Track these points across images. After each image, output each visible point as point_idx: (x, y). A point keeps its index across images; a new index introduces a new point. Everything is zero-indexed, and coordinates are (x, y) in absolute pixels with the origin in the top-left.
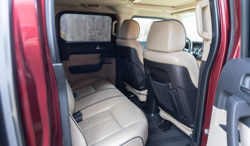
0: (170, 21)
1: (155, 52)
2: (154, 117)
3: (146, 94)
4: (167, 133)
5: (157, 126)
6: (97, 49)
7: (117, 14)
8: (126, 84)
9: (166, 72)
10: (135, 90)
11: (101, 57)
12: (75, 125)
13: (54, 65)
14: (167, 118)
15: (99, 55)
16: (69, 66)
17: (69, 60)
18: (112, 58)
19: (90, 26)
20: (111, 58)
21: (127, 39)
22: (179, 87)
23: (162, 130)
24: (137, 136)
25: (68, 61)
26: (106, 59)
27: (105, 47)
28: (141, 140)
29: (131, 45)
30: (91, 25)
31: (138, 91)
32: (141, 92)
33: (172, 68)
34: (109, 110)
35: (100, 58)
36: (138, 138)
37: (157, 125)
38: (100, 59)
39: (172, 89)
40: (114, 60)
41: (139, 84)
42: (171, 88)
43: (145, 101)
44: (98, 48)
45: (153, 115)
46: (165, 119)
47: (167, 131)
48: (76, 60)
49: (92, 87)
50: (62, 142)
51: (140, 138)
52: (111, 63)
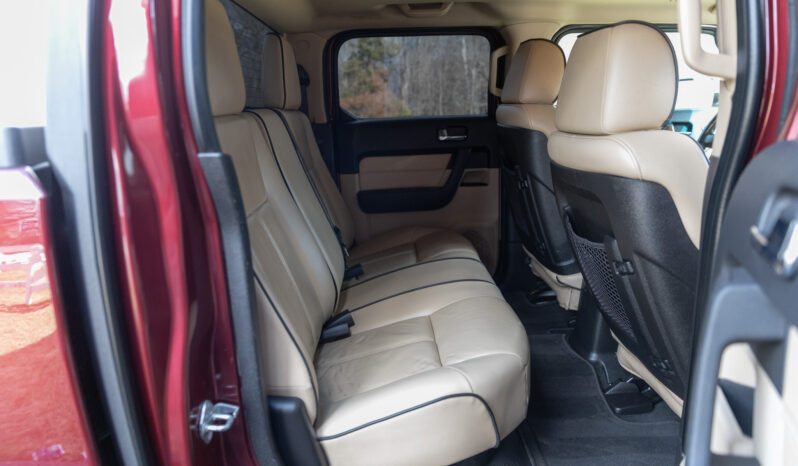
0: (616, 28)
1: (574, 136)
2: (595, 364)
3: (580, 286)
4: (634, 421)
5: (601, 394)
6: (442, 138)
7: (504, 27)
8: (527, 252)
9: (600, 202)
10: (548, 271)
11: (451, 166)
12: (282, 326)
13: (201, 155)
14: (635, 371)
15: (446, 158)
16: (358, 190)
17: (357, 171)
18: (489, 167)
19: (481, 79)
20: (486, 169)
21: (520, 103)
22: (642, 255)
23: (618, 409)
24: (470, 391)
25: (356, 175)
26: (467, 170)
27: (466, 134)
28: (482, 407)
29: (533, 122)
30: (484, 75)
31: (554, 275)
32: (565, 279)
33: (616, 187)
34: (429, 317)
35: (448, 168)
36: (471, 398)
37: (604, 391)
38: (449, 171)
39: (621, 260)
40: (494, 175)
41: (558, 251)
42: (619, 256)
43: (576, 309)
44: (444, 136)
45: (594, 357)
46: (634, 376)
47: (637, 416)
48: (379, 172)
49: (411, 252)
50: (232, 359)
51: (478, 401)
52: (485, 185)
